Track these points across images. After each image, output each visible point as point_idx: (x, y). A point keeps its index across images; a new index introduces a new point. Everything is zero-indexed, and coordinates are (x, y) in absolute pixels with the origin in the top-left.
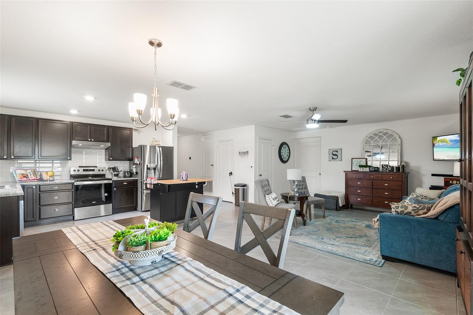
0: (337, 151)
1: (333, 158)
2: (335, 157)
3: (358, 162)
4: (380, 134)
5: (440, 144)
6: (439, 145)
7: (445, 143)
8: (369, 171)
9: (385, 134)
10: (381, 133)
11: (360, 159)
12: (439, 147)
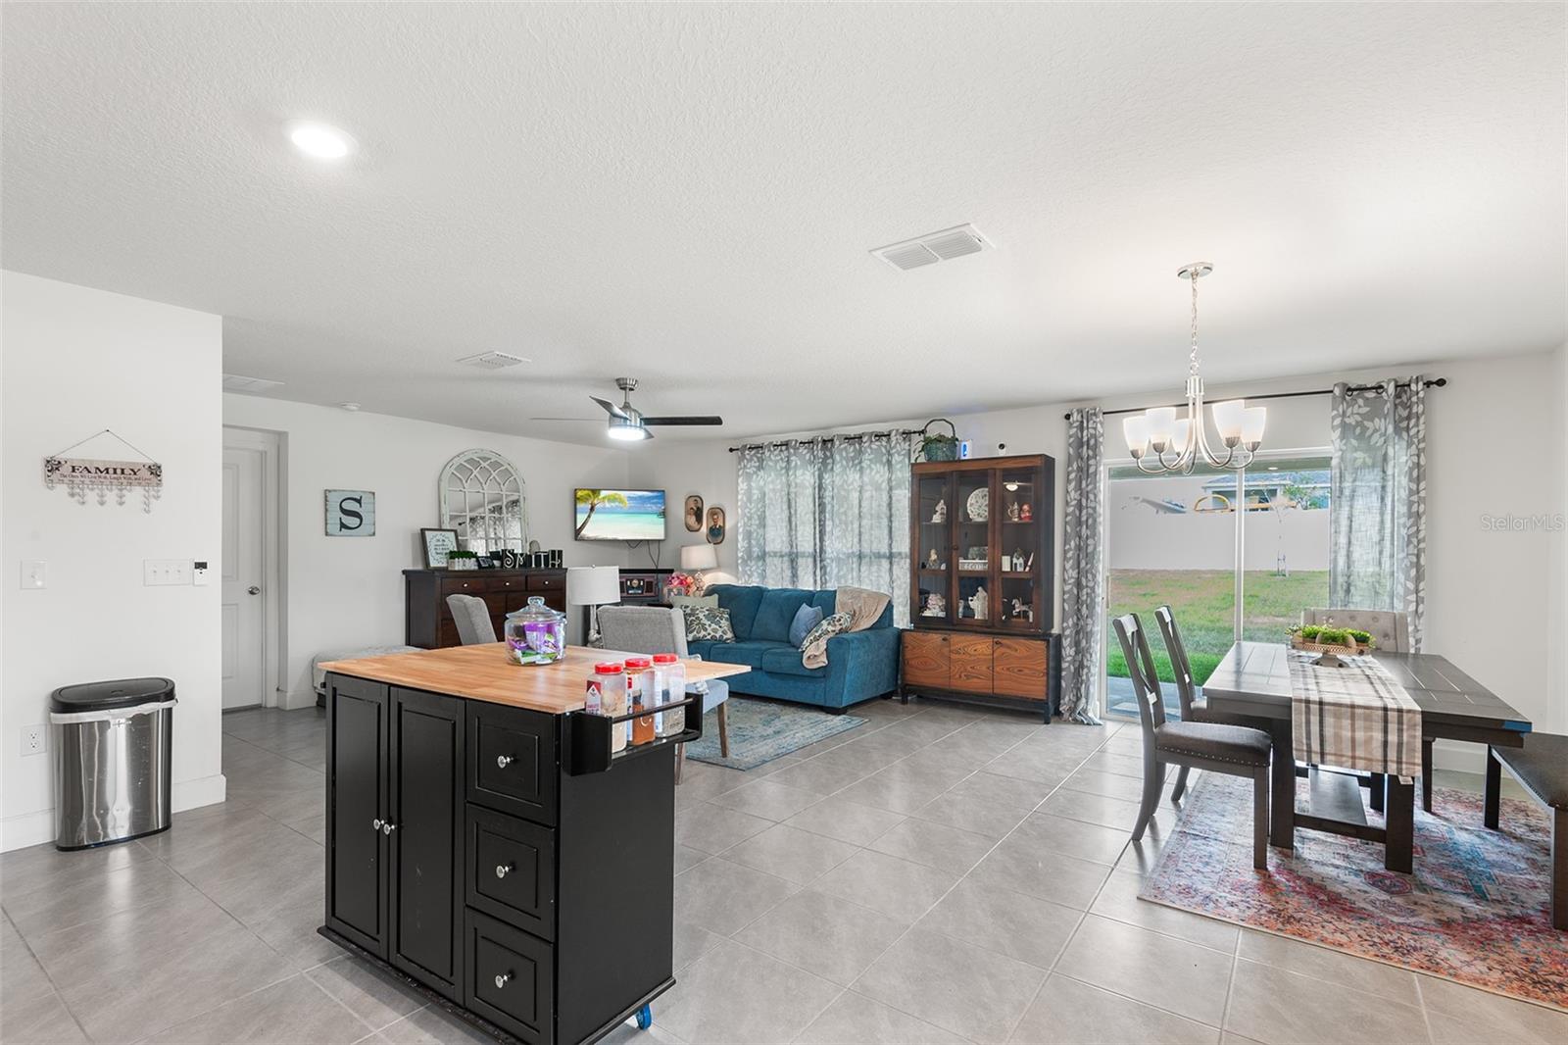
0: (359, 501)
1: (343, 526)
2: (352, 521)
3: (438, 540)
4: (484, 464)
5: (607, 505)
6: (604, 508)
7: (617, 504)
8: (476, 568)
9: (496, 465)
10: (485, 459)
11: (443, 533)
12: (605, 511)
